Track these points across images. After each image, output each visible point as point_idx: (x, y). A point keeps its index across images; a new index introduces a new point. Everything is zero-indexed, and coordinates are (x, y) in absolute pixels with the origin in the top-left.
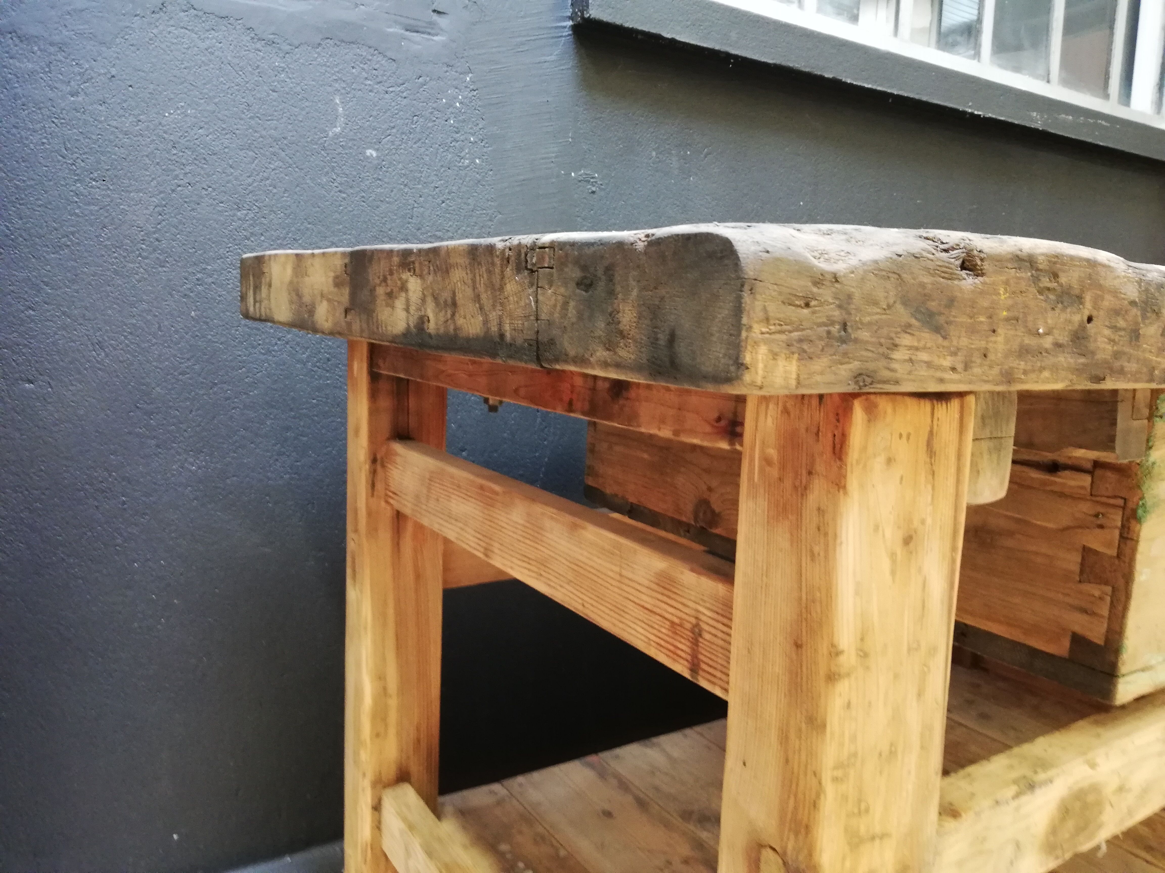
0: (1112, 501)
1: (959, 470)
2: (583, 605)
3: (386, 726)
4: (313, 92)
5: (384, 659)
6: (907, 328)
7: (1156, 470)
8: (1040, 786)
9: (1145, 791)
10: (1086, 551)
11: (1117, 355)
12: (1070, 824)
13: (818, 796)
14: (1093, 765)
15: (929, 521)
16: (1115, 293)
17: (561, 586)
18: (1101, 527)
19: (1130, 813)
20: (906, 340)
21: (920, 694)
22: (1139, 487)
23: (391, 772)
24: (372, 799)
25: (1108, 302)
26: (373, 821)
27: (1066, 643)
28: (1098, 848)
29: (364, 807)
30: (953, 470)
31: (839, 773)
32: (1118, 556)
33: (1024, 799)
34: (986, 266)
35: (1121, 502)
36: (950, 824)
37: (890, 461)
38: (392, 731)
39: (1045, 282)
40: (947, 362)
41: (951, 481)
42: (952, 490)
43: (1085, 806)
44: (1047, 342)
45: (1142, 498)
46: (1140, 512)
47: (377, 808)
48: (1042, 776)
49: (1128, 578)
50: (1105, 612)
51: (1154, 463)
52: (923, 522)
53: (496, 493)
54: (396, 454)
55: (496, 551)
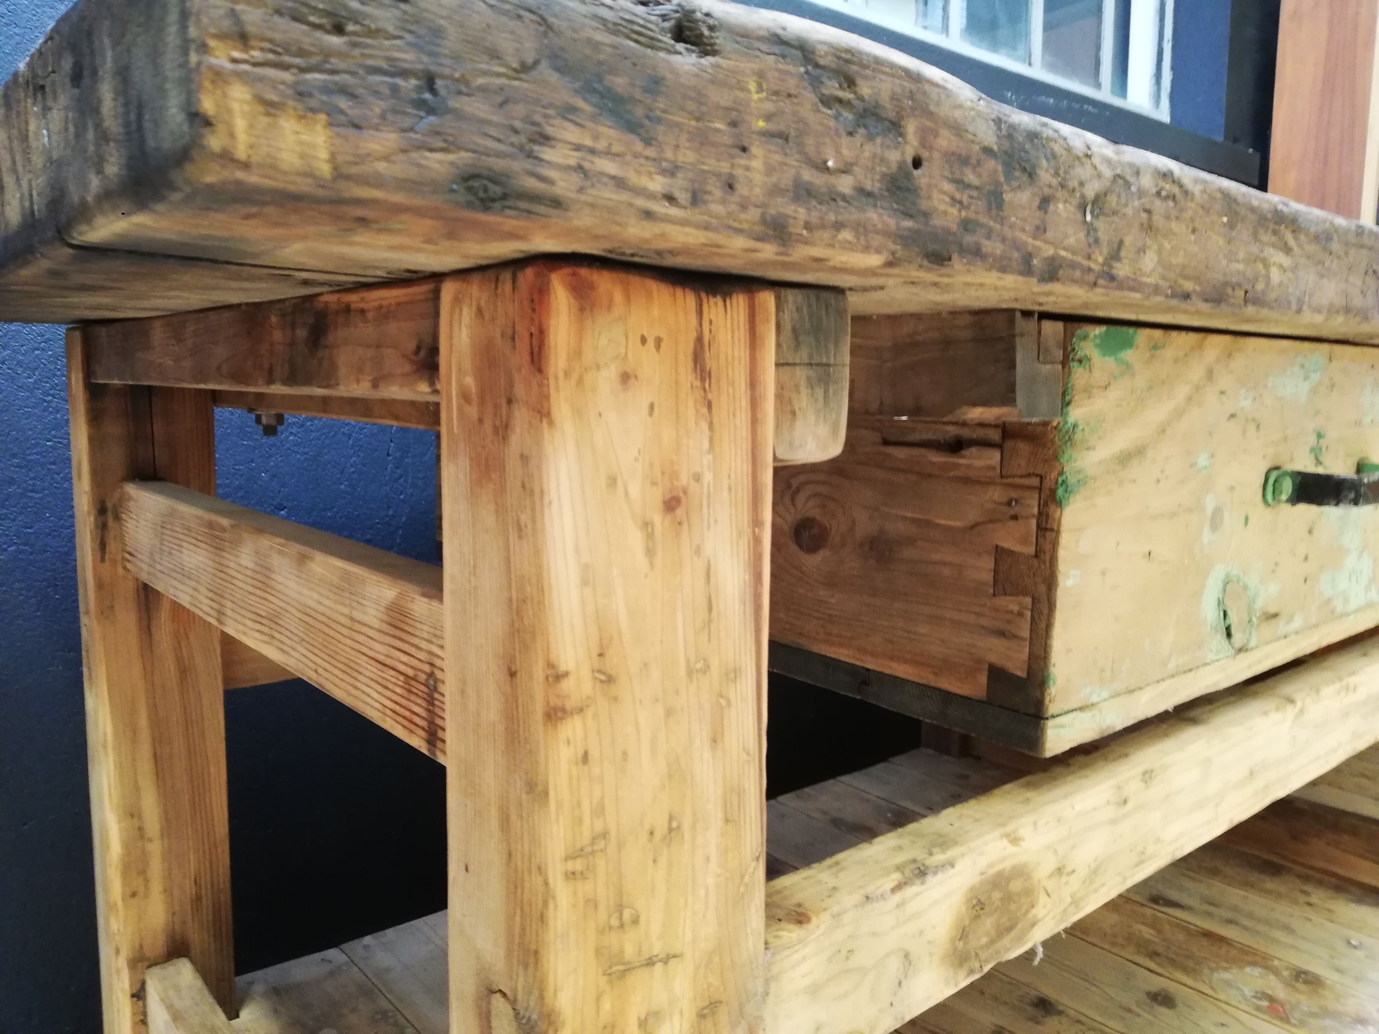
0: (1026, 481)
1: (755, 403)
2: (316, 671)
3: (147, 881)
4: (25, 15)
5: (137, 788)
6: (568, 112)
7: (1078, 436)
8: (935, 873)
9: (1095, 872)
10: (1000, 553)
11: (966, 225)
12: (988, 923)
13: (546, 903)
14: (1015, 840)
15: (708, 477)
16: (958, 129)
17: (294, 649)
18: (1015, 518)
19: (1076, 903)
20: (571, 134)
21: (715, 741)
22: (1056, 457)
23: (158, 945)
24: (131, 985)
25: (945, 141)
26: (134, 1014)
27: (983, 679)
28: (1031, 953)
29: (120, 995)
30: (744, 403)
31: (578, 865)
32: (1036, 556)
33: (910, 891)
34: (720, 40)
35: (1035, 481)
36: (790, 933)
37: (626, 378)
38: (157, 887)
39: (832, 87)
40: (657, 184)
41: (743, 419)
42: (744, 433)
43: (1008, 898)
44: (845, 184)
45: (1061, 473)
46: (1060, 492)
47: (139, 995)
48: (939, 857)
49: (1050, 582)
50: (1026, 633)
51: (1075, 426)
52: (697, 478)
53: (224, 530)
54: (130, 498)
55: (229, 613)
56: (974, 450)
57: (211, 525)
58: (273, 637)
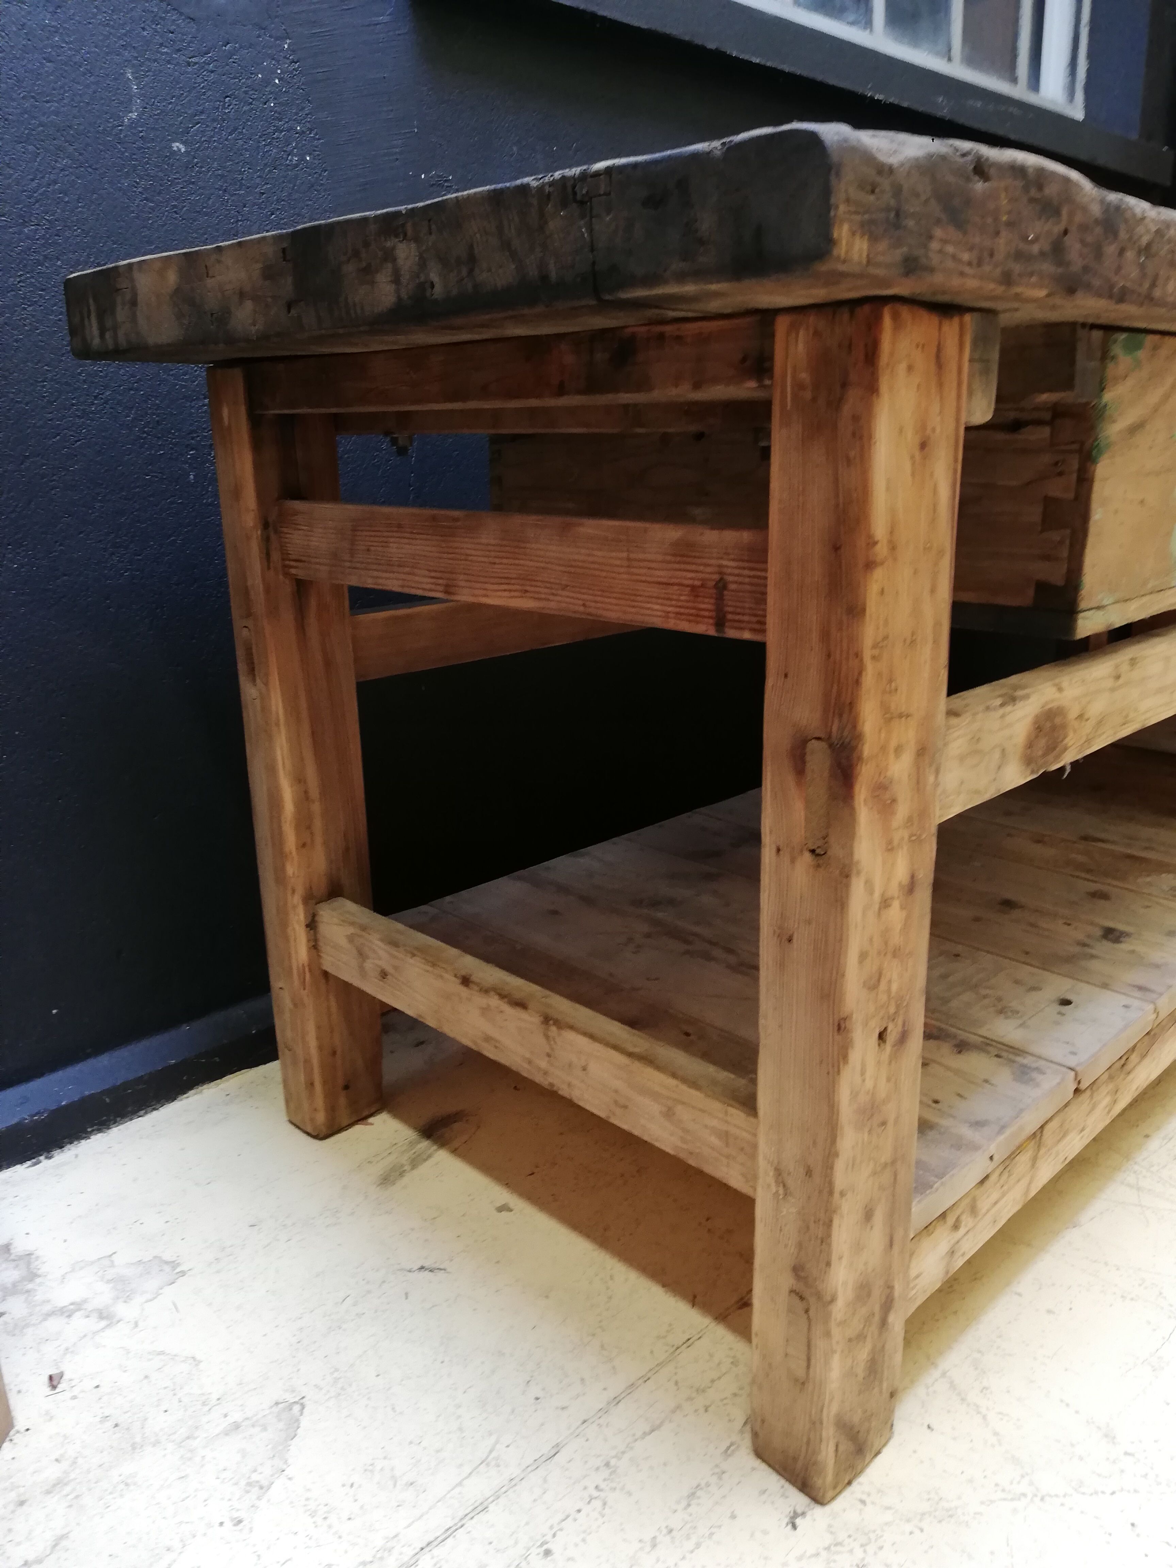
0: (1068, 447)
1: (959, 384)
3: (312, 833)
4: (98, 63)
5: (302, 759)
6: (938, 222)
7: (1107, 413)
8: (1021, 700)
9: (1100, 723)
10: (1048, 501)
11: (1086, 269)
12: (1042, 742)
13: (860, 674)
14: (1060, 690)
15: (938, 430)
16: (1085, 209)
17: (553, 594)
18: (1060, 474)
19: (1088, 741)
20: (938, 232)
21: (933, 591)
22: (1093, 428)
23: (321, 887)
24: (306, 917)
25: (1078, 217)
26: (309, 941)
27: (1031, 592)
28: (1063, 770)
29: (297, 927)
30: (955, 384)
31: (876, 652)
32: (1076, 498)
33: (1008, 708)
34: (992, 172)
35: (1075, 447)
36: (954, 721)
37: (910, 368)
38: (319, 840)
39: (1033, 192)
40: (966, 256)
41: (954, 394)
42: (954, 404)
43: (1054, 728)
44: (1035, 249)
45: (1096, 439)
46: (1094, 453)
47: (312, 925)
48: (1020, 693)
49: (1085, 516)
50: (1065, 553)
51: (1106, 406)
52: (934, 430)
53: (456, 520)
54: (296, 513)
55: (462, 584)
56: (1029, 428)
57: (434, 518)
58: (526, 591)
